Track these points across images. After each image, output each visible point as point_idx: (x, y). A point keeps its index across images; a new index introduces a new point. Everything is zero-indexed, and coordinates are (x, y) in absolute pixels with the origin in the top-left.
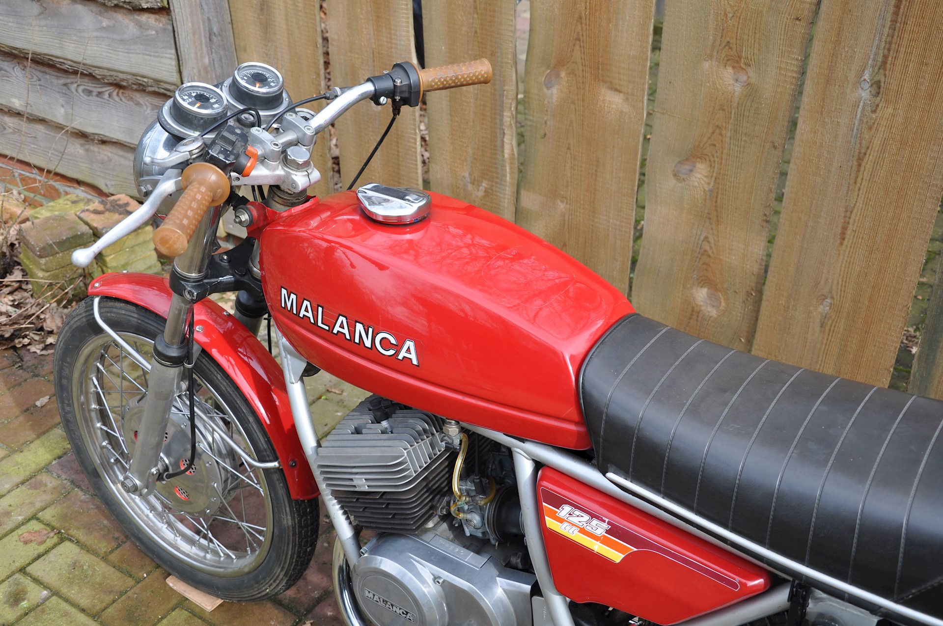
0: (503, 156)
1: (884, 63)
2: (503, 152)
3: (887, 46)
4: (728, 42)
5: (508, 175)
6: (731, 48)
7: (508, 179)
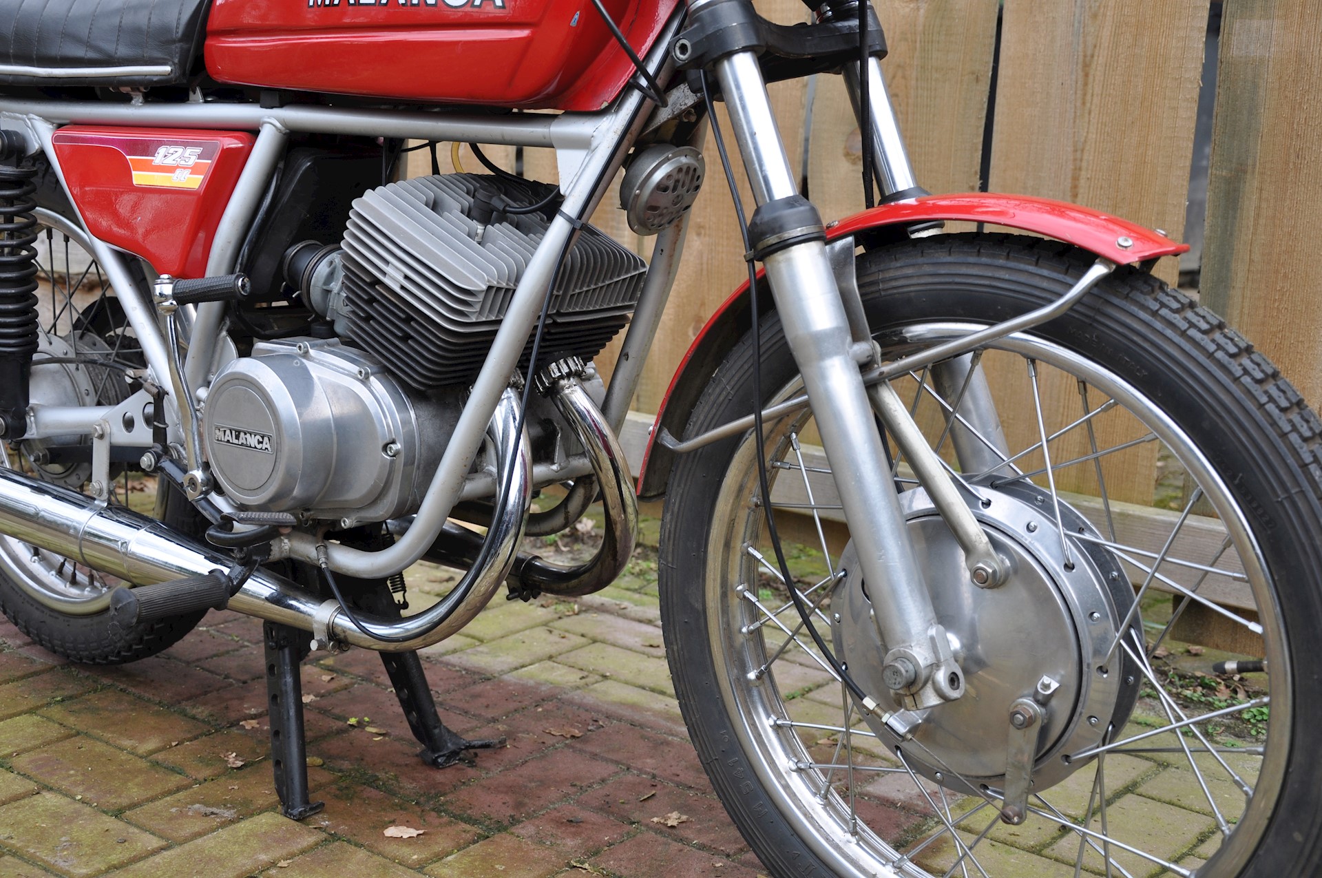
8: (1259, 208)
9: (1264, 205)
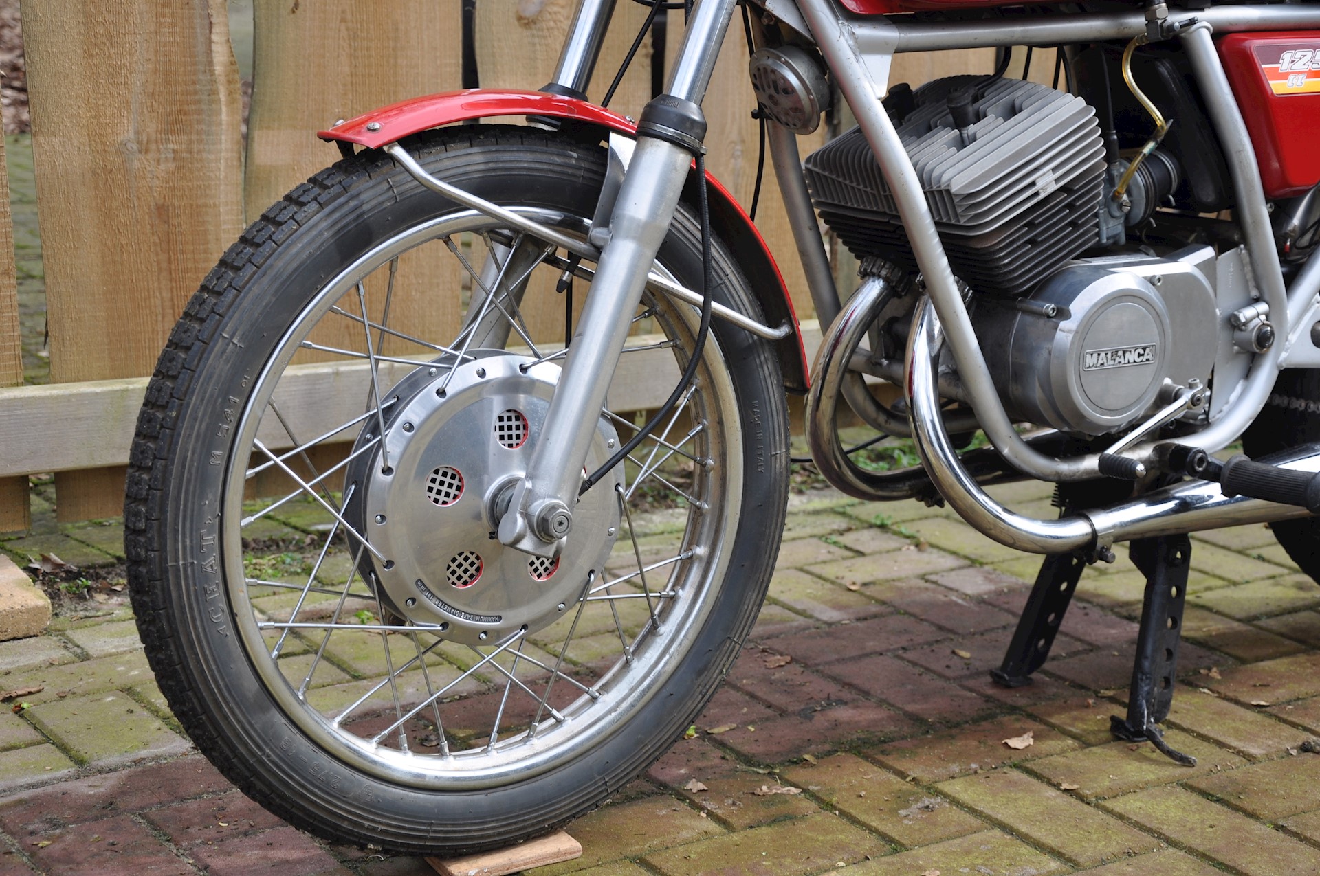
0: (212, 72)
2: (211, 63)
5: (224, 108)
7: (224, 116)
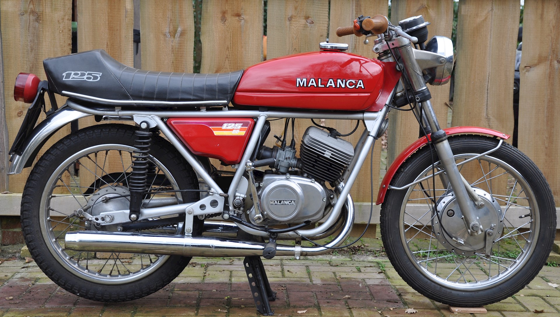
1: (355, 47)
3: (355, 41)
4: (295, 49)
6: (296, 51)
8: (401, 122)
9: (403, 121)
